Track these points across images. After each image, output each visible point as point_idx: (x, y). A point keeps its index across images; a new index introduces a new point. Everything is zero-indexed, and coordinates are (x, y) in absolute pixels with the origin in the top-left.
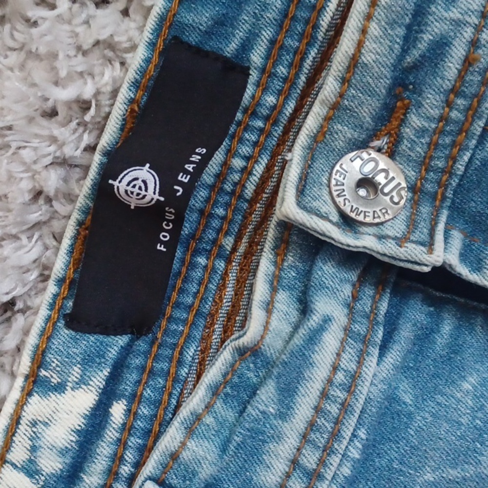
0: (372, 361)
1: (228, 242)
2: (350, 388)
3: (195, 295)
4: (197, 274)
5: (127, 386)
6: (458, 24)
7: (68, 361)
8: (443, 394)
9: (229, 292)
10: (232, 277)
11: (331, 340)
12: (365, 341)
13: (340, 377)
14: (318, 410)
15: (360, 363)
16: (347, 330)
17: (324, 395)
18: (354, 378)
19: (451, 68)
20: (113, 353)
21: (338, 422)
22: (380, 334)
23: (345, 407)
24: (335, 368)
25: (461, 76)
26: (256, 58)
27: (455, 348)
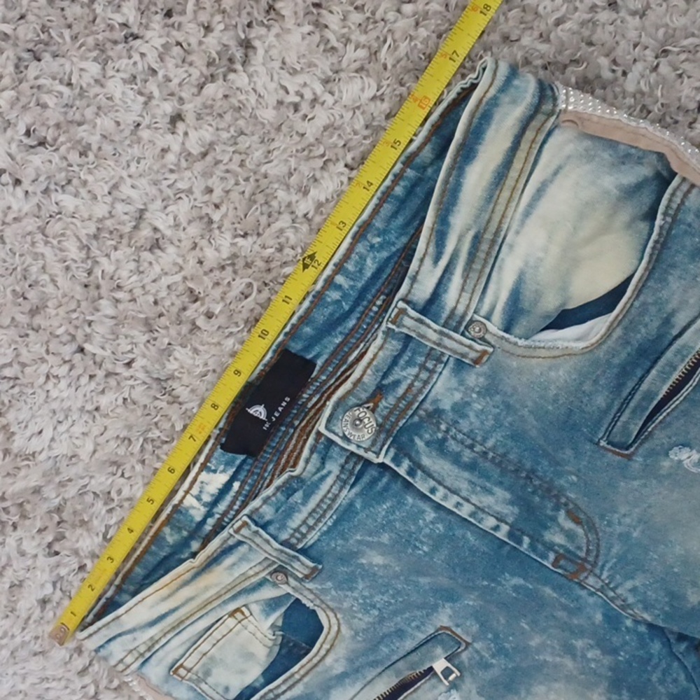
0: (345, 492)
1: (296, 423)
2: (334, 500)
3: (278, 443)
4: (280, 434)
5: (241, 477)
6: (405, 378)
7: (219, 463)
8: (373, 507)
9: (293, 442)
10: (296, 435)
11: (330, 481)
12: (345, 482)
13: (330, 495)
14: (318, 505)
15: (340, 491)
16: (338, 477)
17: (322, 501)
18: (336, 496)
19: (401, 391)
20: (238, 462)
21: (325, 511)
22: (353, 480)
23: (330, 507)
24: (329, 491)
25: (405, 394)
26: (320, 362)
27: (386, 489)
